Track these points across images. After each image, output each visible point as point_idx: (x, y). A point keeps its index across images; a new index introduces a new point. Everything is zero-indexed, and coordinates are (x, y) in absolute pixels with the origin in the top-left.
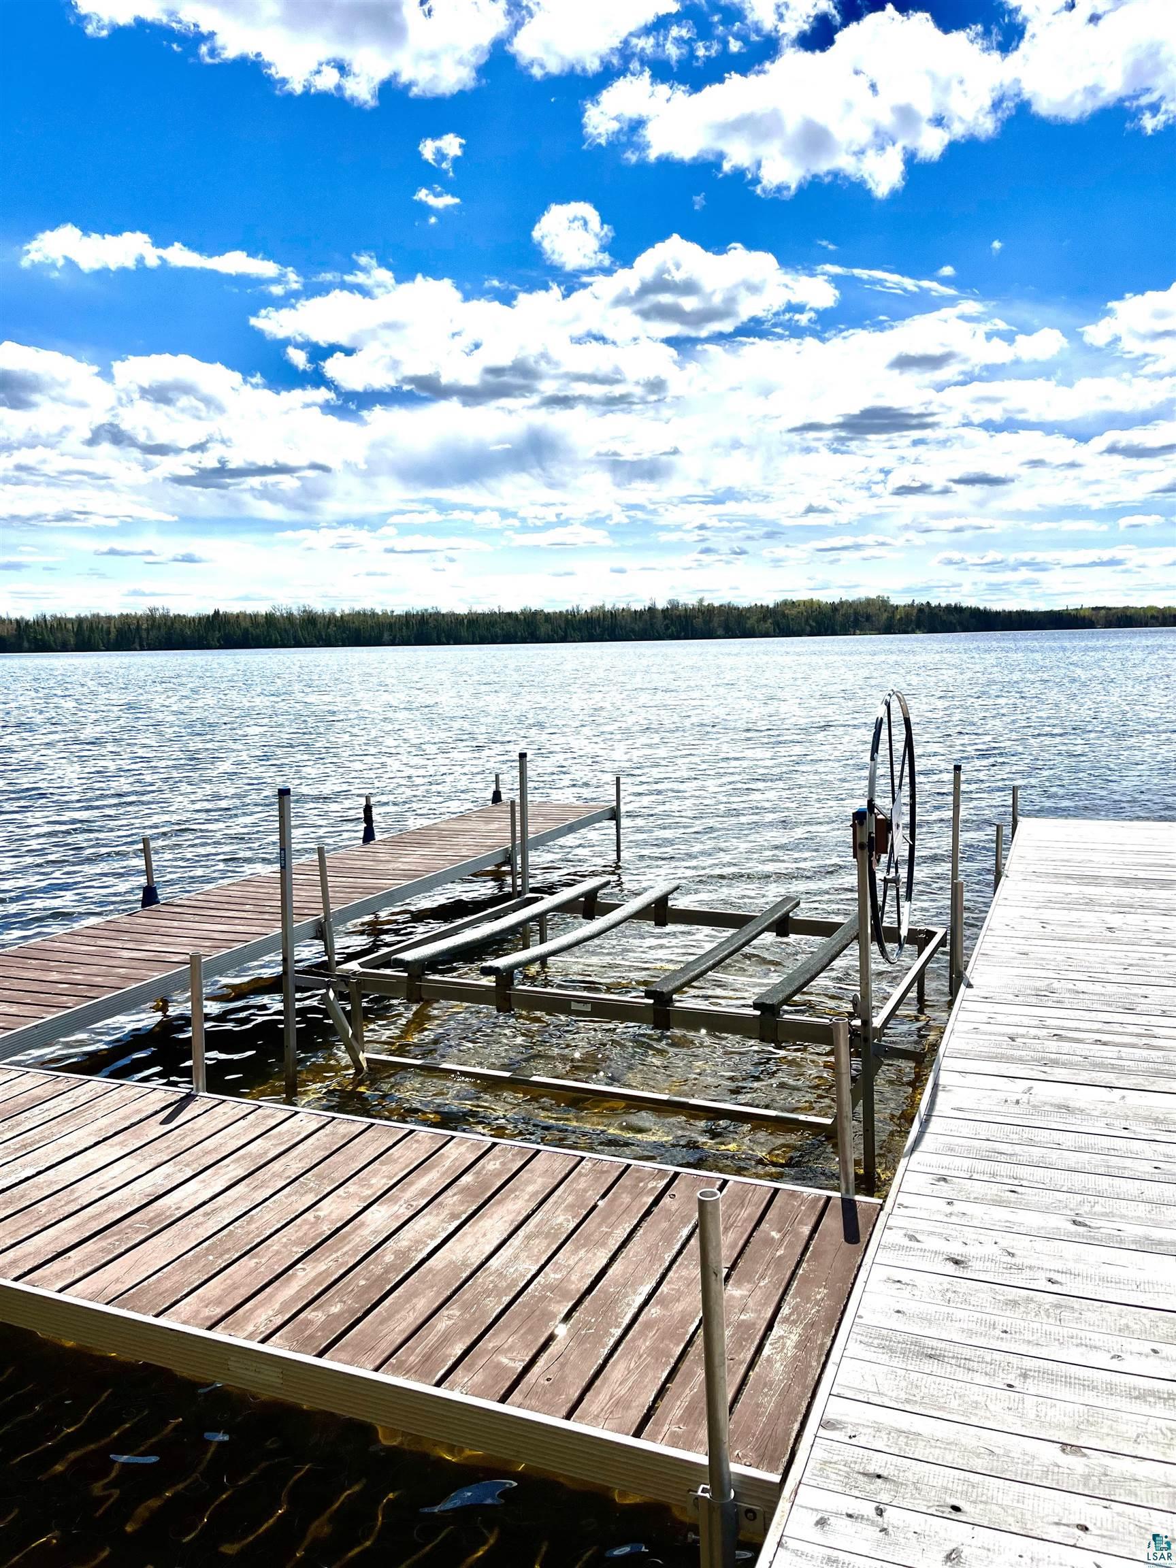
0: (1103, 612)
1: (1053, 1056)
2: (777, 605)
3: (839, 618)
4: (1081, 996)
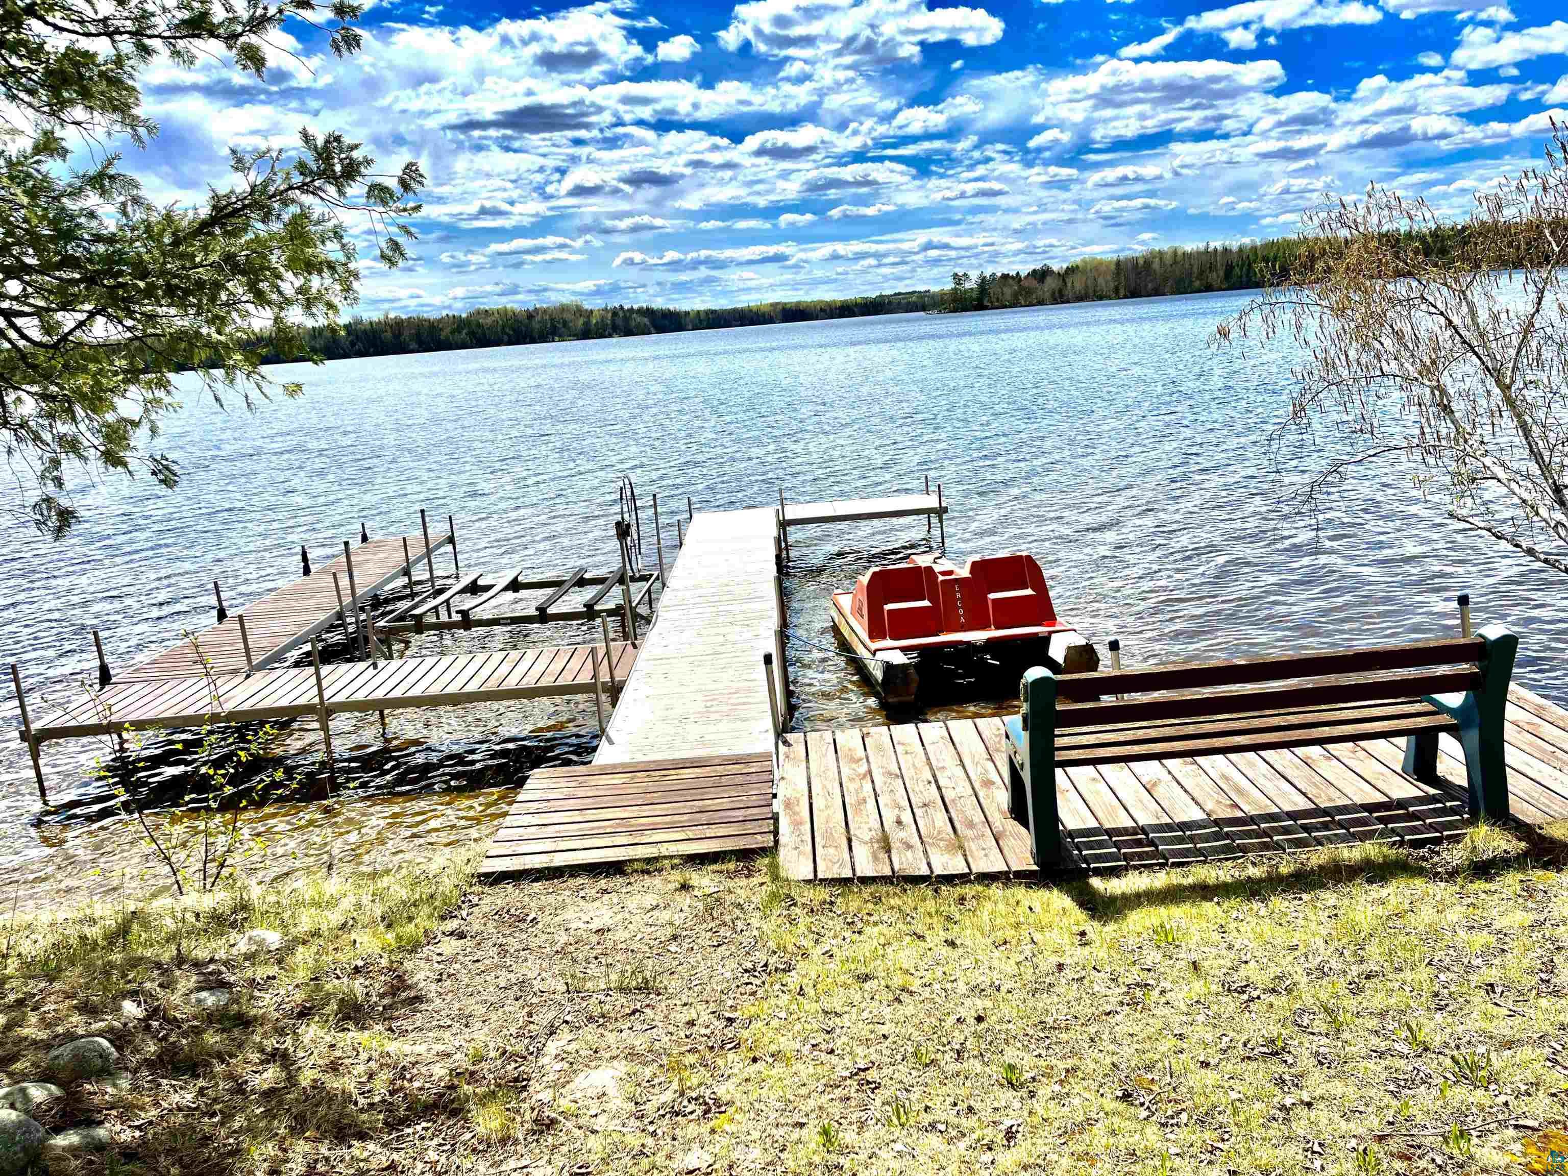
2: (470, 315)
3: (535, 323)
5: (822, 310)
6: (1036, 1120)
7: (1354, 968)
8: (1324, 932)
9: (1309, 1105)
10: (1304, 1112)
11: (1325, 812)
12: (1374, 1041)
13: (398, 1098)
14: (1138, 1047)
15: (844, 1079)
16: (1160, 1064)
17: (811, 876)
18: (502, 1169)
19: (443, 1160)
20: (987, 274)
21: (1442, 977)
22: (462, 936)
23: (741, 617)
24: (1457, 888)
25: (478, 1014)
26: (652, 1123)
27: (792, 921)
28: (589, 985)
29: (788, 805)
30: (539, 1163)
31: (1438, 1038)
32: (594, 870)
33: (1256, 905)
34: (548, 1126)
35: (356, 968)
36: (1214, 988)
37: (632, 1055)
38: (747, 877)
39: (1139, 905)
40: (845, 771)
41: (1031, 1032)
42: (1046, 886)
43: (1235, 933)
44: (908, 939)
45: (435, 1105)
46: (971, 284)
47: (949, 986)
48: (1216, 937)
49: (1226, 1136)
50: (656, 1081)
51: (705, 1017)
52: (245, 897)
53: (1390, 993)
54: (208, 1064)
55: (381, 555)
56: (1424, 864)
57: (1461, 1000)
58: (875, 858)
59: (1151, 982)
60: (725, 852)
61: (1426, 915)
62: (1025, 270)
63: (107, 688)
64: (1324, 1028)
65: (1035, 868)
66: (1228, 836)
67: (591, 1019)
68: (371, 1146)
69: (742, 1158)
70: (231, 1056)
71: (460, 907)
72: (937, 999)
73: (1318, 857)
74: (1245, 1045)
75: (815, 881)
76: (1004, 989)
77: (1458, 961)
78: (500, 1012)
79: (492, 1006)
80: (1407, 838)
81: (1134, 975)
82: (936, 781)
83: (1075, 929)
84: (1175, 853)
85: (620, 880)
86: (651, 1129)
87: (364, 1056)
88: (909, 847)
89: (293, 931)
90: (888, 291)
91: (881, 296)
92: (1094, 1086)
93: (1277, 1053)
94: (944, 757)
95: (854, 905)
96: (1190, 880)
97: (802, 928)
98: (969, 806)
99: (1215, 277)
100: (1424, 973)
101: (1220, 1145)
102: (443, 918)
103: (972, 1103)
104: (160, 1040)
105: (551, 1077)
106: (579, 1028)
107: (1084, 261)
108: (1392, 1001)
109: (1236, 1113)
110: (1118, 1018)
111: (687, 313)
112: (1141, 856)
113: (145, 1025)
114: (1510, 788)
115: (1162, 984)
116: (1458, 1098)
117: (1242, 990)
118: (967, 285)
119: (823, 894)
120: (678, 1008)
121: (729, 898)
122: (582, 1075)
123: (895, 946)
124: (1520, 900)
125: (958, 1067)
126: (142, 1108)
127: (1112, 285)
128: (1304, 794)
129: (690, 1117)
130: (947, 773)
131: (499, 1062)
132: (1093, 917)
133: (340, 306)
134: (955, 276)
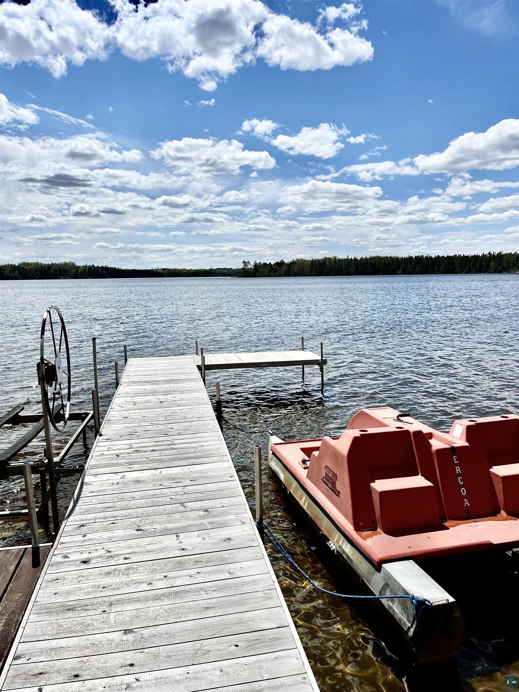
0: (166, 270)
1: (134, 460)
2: (20, 265)
3: (52, 271)
4: (148, 432)
5: (185, 273)
20: (258, 262)
62: (273, 262)
90: (214, 267)
91: (211, 269)
99: (351, 269)
107: (297, 259)
118: (249, 266)
127: (309, 270)
134: (244, 262)
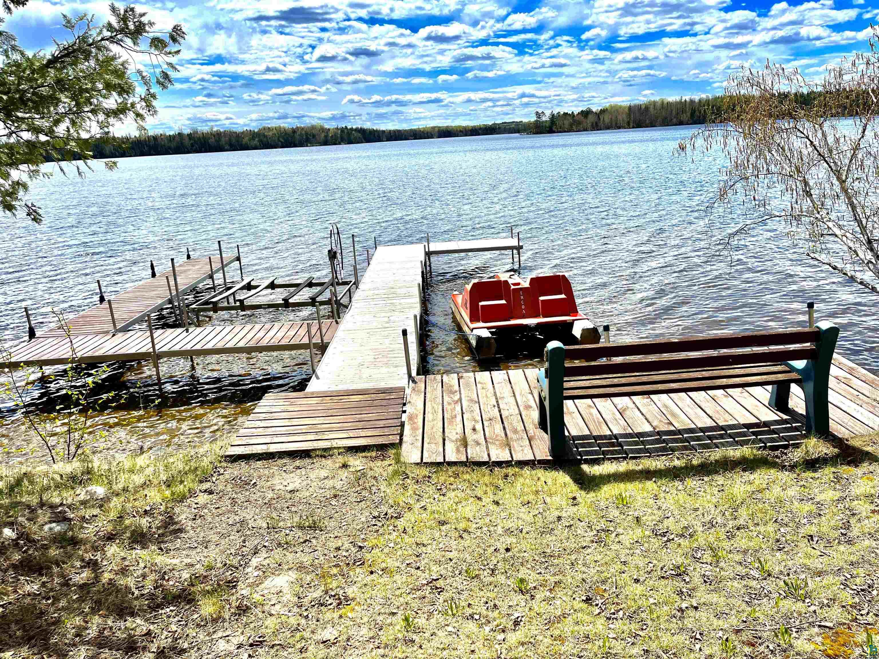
0: (437, 129)
2: (259, 130)
3: (297, 136)
5: (461, 131)
6: (533, 614)
7: (730, 522)
8: (714, 500)
9: (696, 608)
10: (691, 613)
11: (722, 428)
12: (739, 568)
13: (159, 592)
14: (599, 569)
15: (423, 585)
16: (610, 580)
17: (419, 461)
18: (213, 637)
19: (179, 630)
20: (555, 112)
21: (782, 530)
22: (211, 493)
23: (399, 307)
24: (795, 475)
25: (214, 540)
26: (306, 610)
27: (405, 488)
28: (281, 524)
29: (411, 418)
30: (236, 634)
31: (777, 569)
32: (293, 455)
33: (677, 483)
34: (244, 611)
35: (146, 511)
36: (647, 533)
37: (301, 568)
38: (382, 461)
39: (609, 482)
40: (446, 398)
41: (537, 559)
42: (556, 469)
43: (663, 500)
44: (471, 500)
45: (179, 596)
46: (546, 118)
47: (492, 529)
48: (652, 502)
49: (645, 627)
50: (313, 584)
51: (347, 545)
52: (90, 466)
53: (751, 539)
54: (49, 568)
55: (197, 267)
56: (777, 460)
57: (793, 544)
58: (458, 450)
59: (612, 529)
60: (370, 446)
61: (776, 490)
62: (577, 110)
63: (33, 340)
64: (709, 560)
65: (550, 458)
66: (664, 441)
67: (279, 545)
68: (138, 621)
69: (356, 633)
70: (64, 563)
71: (212, 475)
72: (484, 537)
73: (716, 455)
74: (662, 569)
75: (421, 464)
76: (524, 531)
77: (793, 520)
78: (227, 540)
79: (223, 536)
80: (768, 444)
81: (603, 524)
82: (498, 405)
83: (571, 495)
84: (633, 451)
85: (308, 461)
86: (305, 614)
87: (142, 565)
88: (478, 444)
89: (115, 487)
91: (494, 124)
92: (570, 593)
93: (680, 575)
94: (504, 391)
95: (442, 479)
96: (640, 467)
97: (410, 492)
98: (515, 421)
99: (685, 117)
100: (771, 528)
101: (640, 633)
102: (201, 482)
103: (497, 602)
104: (23, 552)
105: (251, 580)
106: (272, 550)
107: (611, 106)
108: (751, 544)
109: (651, 612)
110: (589, 551)
111: (383, 132)
112: (612, 452)
113: (15, 543)
114: (830, 416)
115: (618, 530)
116: (787, 606)
117: (664, 535)
118: (544, 119)
119: (425, 471)
120: (332, 539)
121: (370, 473)
122: (270, 579)
123: (464, 503)
124: (832, 484)
125: (491, 579)
126: (6, 594)
127: (626, 120)
128: (711, 417)
129: (329, 607)
130: (506, 400)
131: (221, 571)
132: (581, 488)
133: (145, 115)
134: (537, 113)
